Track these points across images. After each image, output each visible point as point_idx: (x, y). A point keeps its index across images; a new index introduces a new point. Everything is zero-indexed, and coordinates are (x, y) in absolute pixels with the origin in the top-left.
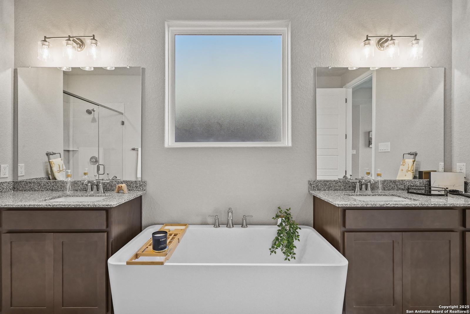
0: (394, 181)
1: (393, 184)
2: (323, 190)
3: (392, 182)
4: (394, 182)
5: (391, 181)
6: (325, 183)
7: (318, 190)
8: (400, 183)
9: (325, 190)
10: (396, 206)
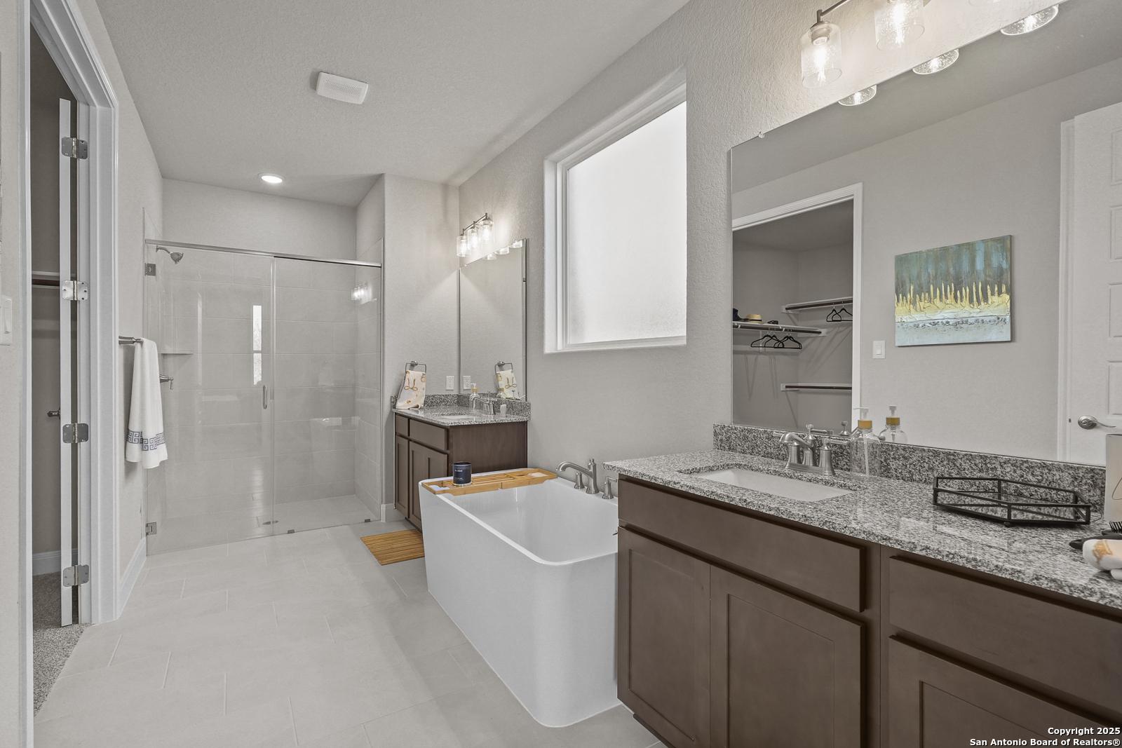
0: (949, 454)
1: (945, 463)
2: (739, 452)
3: (942, 455)
4: (949, 459)
5: (936, 453)
6: (744, 436)
7: (730, 449)
8: (975, 465)
9: (744, 453)
10: (692, 491)
